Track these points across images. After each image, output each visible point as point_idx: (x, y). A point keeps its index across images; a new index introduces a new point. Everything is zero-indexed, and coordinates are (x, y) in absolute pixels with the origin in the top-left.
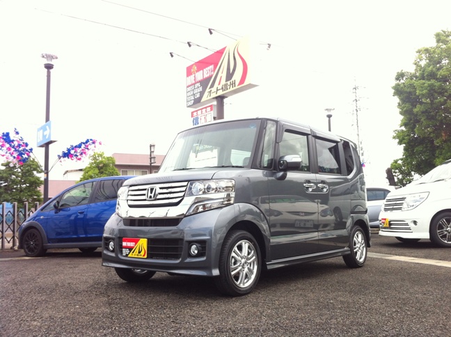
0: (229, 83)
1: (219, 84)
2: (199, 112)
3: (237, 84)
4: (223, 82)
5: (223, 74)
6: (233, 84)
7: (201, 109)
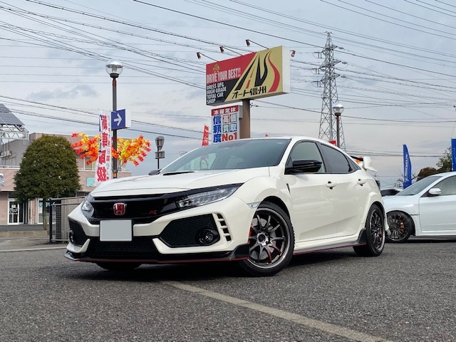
0: (258, 88)
1: (247, 87)
2: (222, 112)
3: (267, 90)
4: (252, 86)
5: (252, 78)
6: (264, 89)
7: (224, 108)
